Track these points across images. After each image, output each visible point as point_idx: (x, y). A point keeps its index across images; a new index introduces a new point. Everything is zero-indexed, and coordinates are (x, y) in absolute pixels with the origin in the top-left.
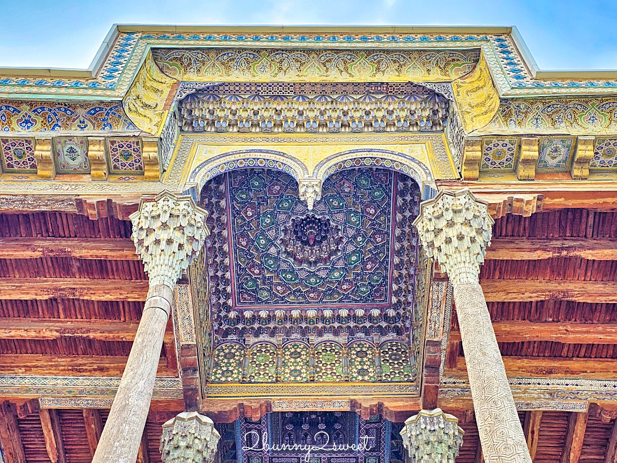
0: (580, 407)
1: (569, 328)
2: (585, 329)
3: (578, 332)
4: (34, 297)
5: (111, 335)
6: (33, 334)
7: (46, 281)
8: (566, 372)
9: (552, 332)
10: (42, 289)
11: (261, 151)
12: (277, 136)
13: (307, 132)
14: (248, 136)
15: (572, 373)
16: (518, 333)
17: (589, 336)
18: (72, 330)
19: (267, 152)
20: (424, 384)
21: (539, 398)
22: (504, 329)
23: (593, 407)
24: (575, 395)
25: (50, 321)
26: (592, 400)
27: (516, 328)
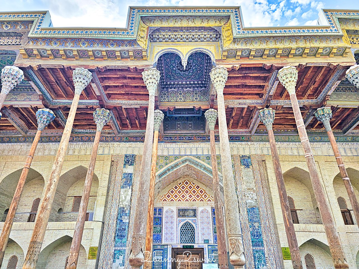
0: (246, 106)
1: (245, 90)
2: (249, 90)
3: (247, 91)
4: (118, 85)
5: (137, 93)
6: (119, 92)
7: (120, 81)
8: (244, 99)
9: (241, 91)
10: (120, 83)
11: (171, 49)
12: (175, 43)
13: (183, 41)
14: (168, 43)
15: (245, 99)
16: (233, 91)
17: (250, 92)
18: (128, 91)
19: (173, 49)
20: (210, 104)
21: (237, 105)
22: (230, 90)
23: (249, 106)
24: (245, 104)
25: (122, 89)
26: (249, 105)
27: (233, 90)
